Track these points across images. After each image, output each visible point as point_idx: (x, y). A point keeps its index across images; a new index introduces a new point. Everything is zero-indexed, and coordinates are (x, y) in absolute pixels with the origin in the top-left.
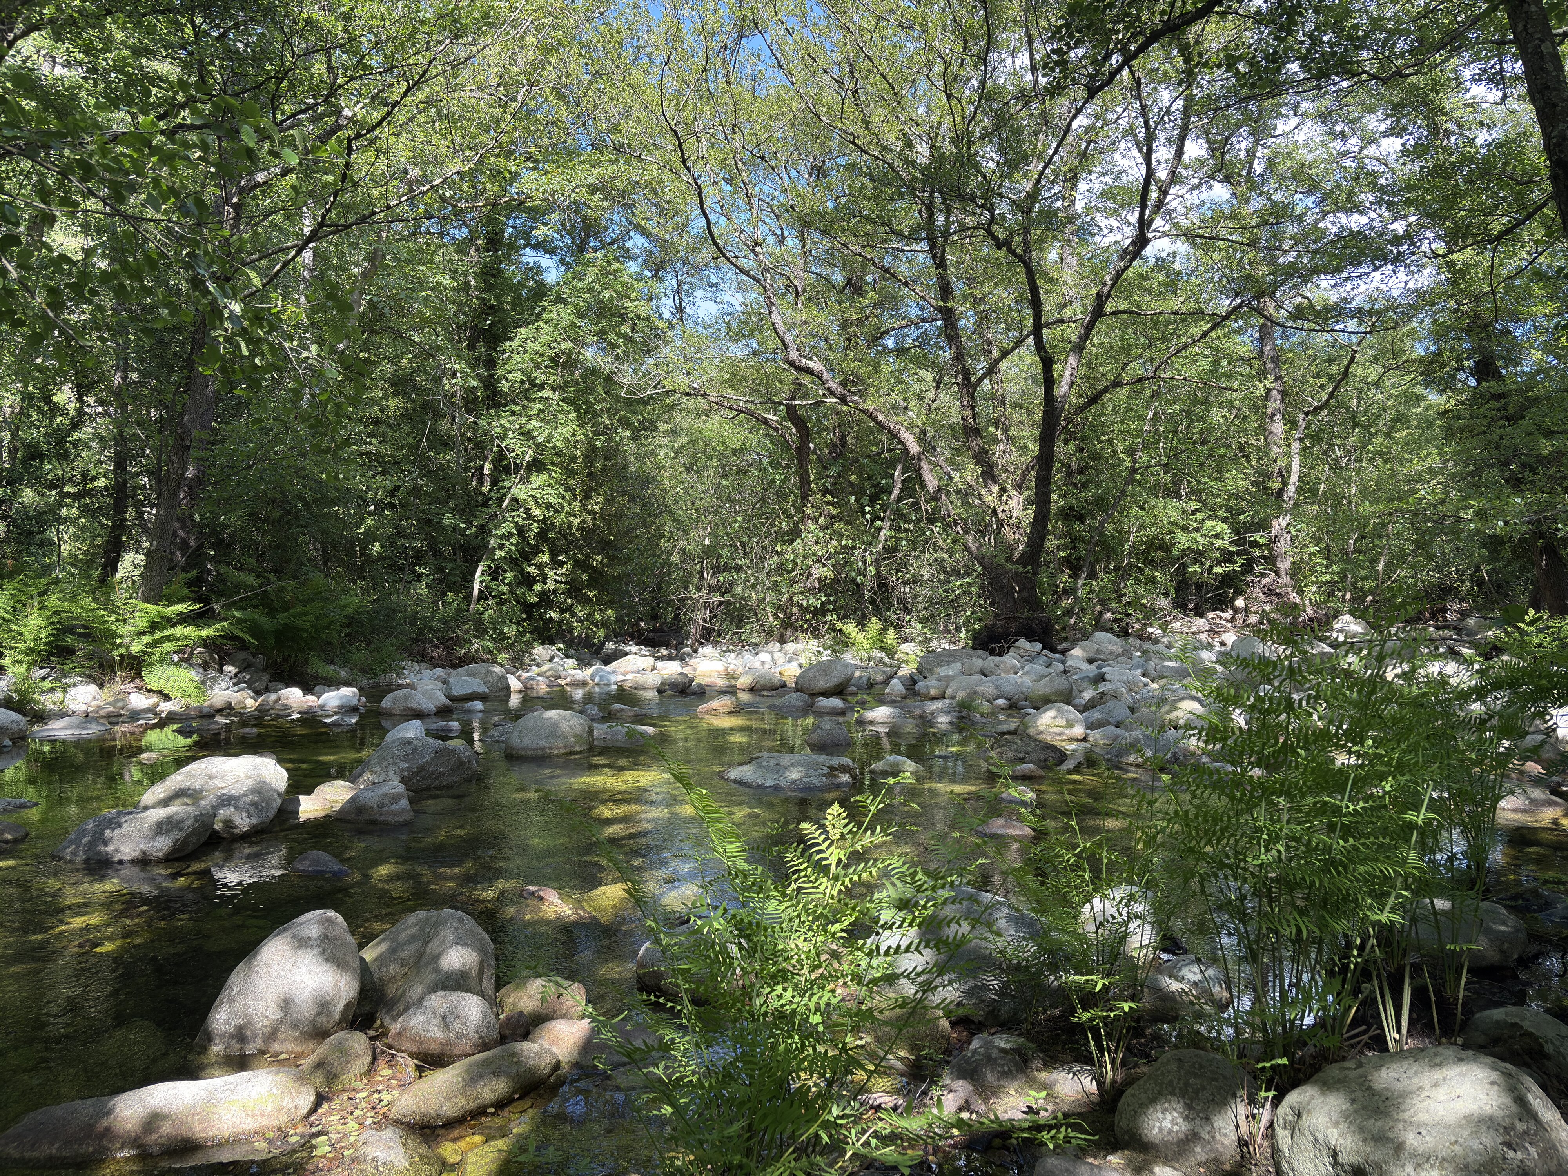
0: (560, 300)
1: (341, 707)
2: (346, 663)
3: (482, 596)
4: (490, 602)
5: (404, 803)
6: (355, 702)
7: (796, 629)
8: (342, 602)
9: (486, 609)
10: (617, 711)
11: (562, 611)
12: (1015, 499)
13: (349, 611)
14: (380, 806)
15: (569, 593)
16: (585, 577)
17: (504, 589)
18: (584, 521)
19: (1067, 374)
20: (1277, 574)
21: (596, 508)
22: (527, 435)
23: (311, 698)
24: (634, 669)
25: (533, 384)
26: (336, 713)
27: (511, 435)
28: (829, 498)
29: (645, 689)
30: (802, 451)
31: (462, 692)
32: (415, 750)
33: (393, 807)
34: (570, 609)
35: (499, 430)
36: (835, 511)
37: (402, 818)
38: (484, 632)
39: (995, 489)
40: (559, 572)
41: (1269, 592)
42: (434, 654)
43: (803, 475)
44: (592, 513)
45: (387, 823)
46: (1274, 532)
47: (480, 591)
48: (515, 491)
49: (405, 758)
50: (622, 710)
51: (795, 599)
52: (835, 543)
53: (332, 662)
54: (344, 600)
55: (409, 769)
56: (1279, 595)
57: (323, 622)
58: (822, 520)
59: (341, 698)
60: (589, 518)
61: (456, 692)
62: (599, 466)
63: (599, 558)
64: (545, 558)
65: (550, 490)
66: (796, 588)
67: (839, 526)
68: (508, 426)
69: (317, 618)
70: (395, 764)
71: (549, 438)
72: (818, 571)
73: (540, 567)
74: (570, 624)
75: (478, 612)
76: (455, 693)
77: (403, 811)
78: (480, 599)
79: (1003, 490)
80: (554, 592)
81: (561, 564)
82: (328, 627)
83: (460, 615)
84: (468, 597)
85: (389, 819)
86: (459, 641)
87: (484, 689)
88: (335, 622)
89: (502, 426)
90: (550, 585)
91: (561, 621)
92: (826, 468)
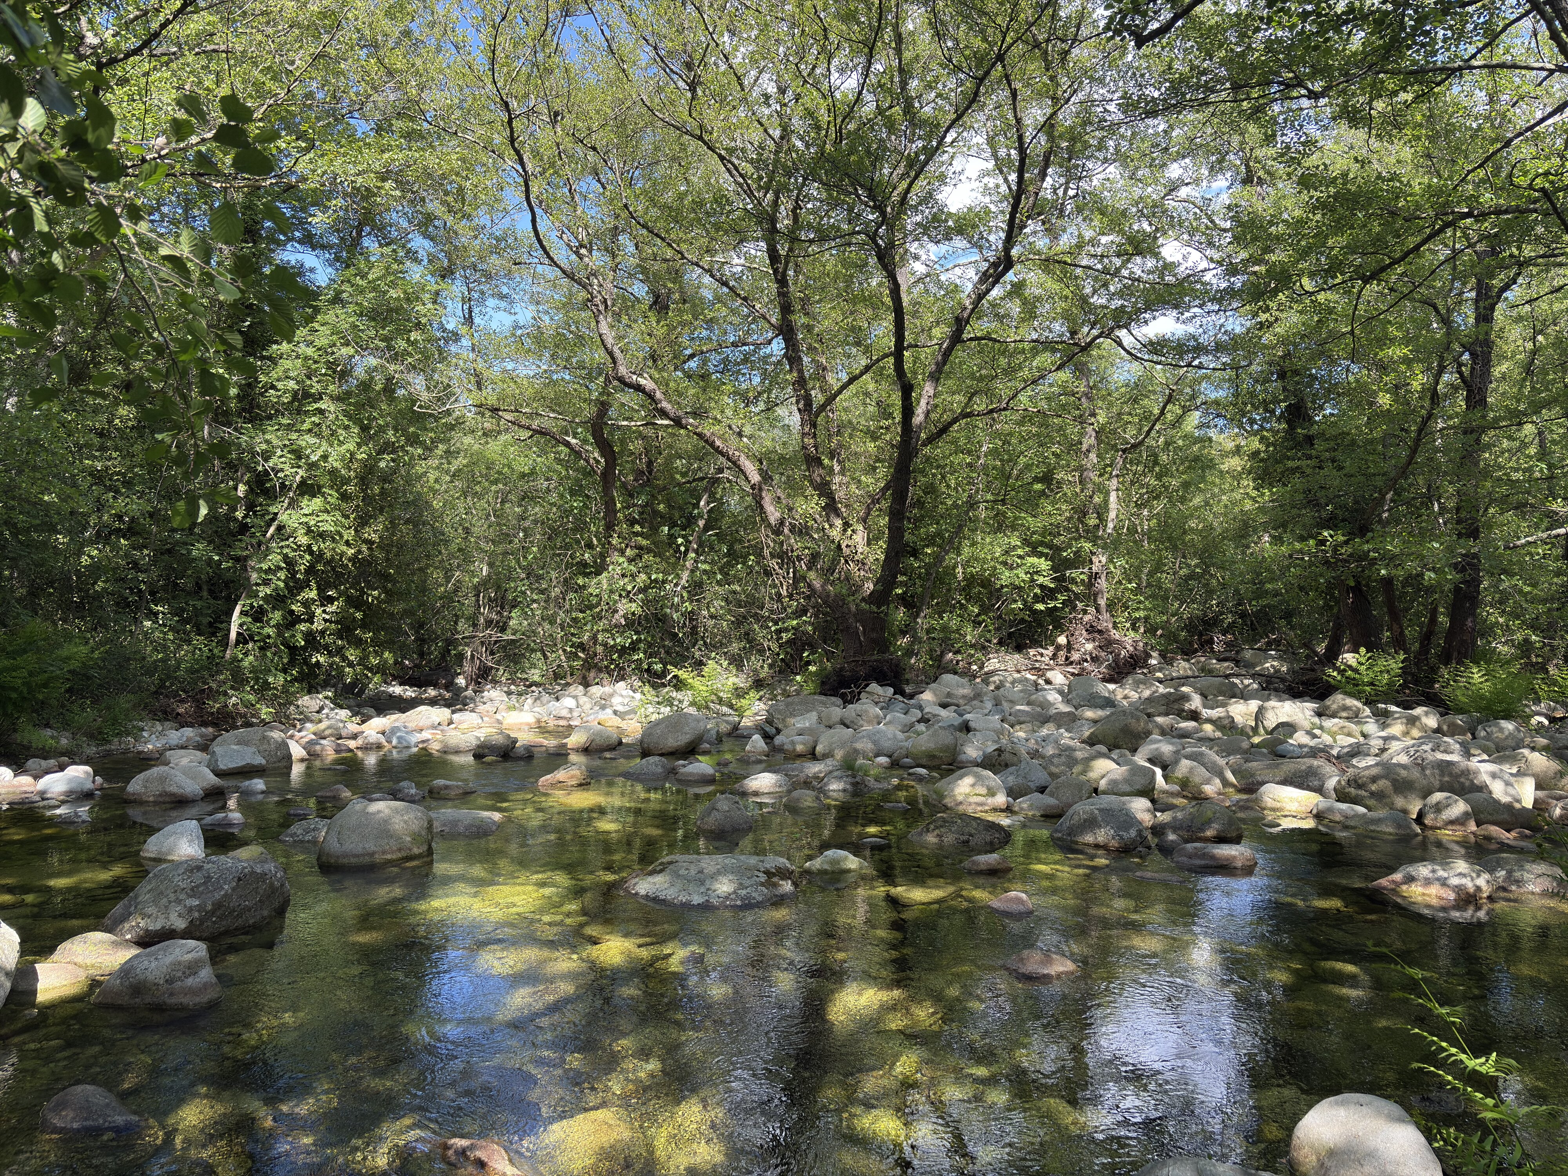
0: (337, 300)
1: (69, 793)
2: (66, 725)
3: (242, 639)
4: (250, 645)
5: (206, 974)
6: (89, 785)
7: (600, 670)
8: (64, 652)
9: (246, 654)
10: (441, 788)
11: (330, 653)
12: (860, 533)
13: (75, 665)
14: (170, 981)
15: (339, 635)
16: (359, 615)
17: (270, 631)
18: (359, 552)
19: (923, 402)
20: (1098, 610)
21: (375, 537)
22: (298, 454)
23: (25, 781)
24: (428, 723)
25: (307, 395)
26: (63, 802)
27: (279, 453)
28: (637, 528)
29: (457, 752)
30: (607, 476)
31: (232, 765)
32: (208, 878)
33: (190, 981)
34: (340, 651)
35: (264, 446)
36: (645, 542)
37: (204, 999)
38: (243, 681)
39: (838, 522)
40: (329, 609)
41: (1092, 630)
42: (181, 710)
43: (609, 504)
44: (369, 542)
45: (182, 1008)
46: (1095, 569)
47: (238, 634)
48: (283, 517)
49: (193, 892)
50: (447, 787)
51: (600, 637)
52: (643, 576)
53: (47, 725)
54: (66, 651)
55: (199, 908)
56: (1100, 632)
57: (40, 679)
58: (629, 552)
59: (70, 781)
60: (364, 548)
61: (224, 764)
62: (377, 489)
63: (376, 593)
64: (313, 594)
65: (325, 516)
66: (601, 625)
67: (648, 558)
68: (275, 442)
69: (31, 674)
70: (179, 901)
71: (325, 457)
72: (626, 607)
73: (306, 604)
74: (340, 670)
75: (235, 659)
76: (222, 767)
77: (206, 986)
78: (238, 643)
79: (847, 525)
80: (322, 633)
81: (331, 600)
82: (45, 685)
83: (213, 664)
84: (224, 643)
85: (186, 1000)
86: (212, 694)
87: (259, 760)
88: (57, 678)
89: (268, 442)
90: (318, 625)
91: (331, 665)
92: (631, 496)
